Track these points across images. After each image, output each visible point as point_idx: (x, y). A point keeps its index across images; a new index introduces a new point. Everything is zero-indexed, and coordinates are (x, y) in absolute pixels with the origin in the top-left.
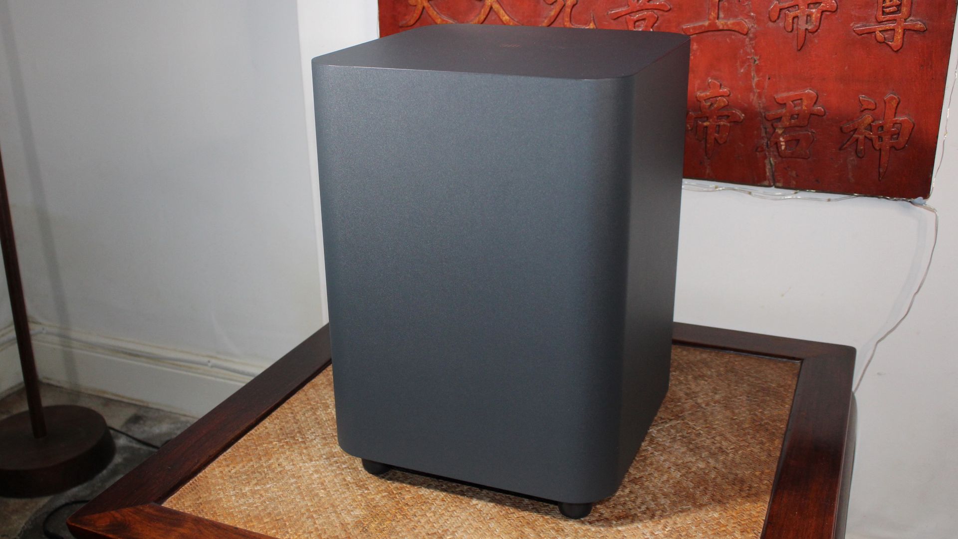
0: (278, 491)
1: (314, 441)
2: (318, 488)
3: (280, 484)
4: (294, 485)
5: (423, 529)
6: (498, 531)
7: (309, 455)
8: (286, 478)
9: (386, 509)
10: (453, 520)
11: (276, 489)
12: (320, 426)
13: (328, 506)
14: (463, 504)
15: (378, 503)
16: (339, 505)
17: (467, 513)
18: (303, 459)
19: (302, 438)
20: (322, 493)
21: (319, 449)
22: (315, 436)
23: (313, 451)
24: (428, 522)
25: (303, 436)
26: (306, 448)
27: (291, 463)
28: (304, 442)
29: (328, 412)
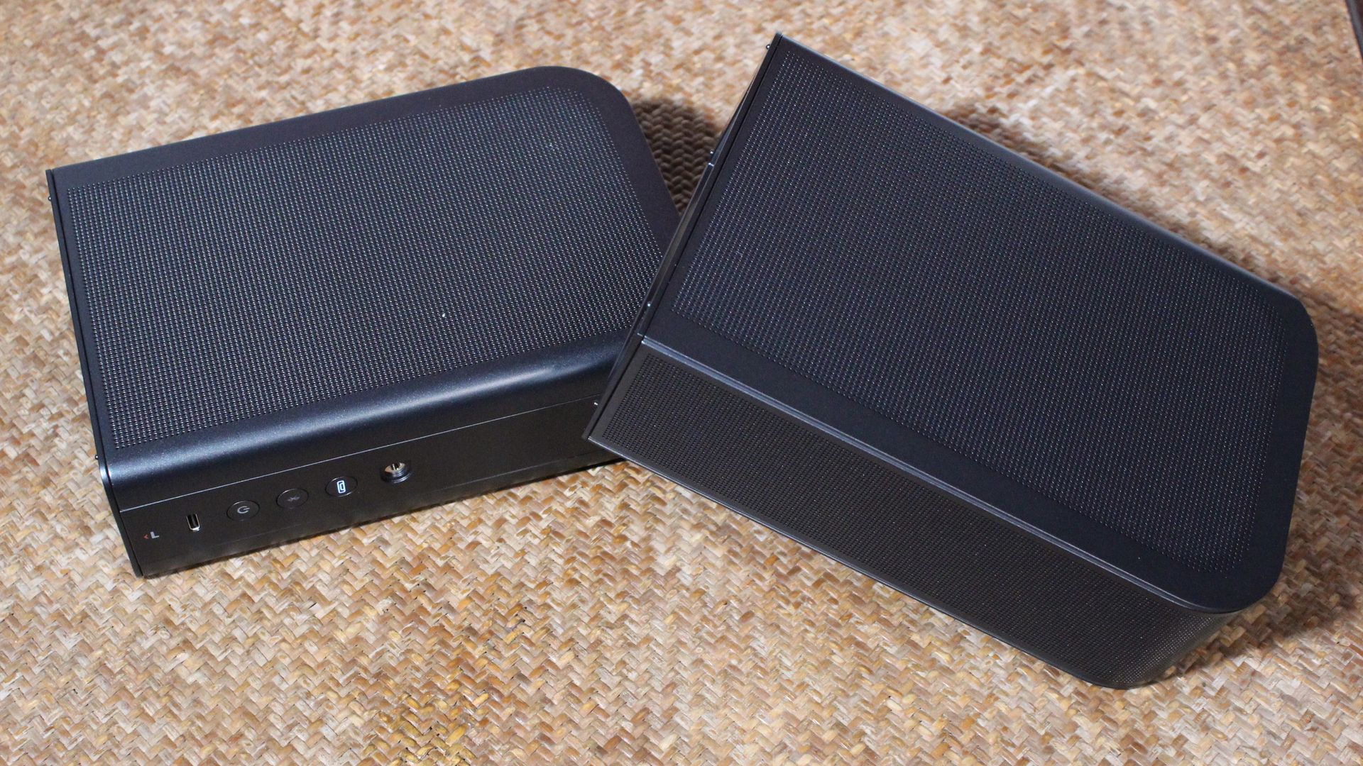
0: (46, 709)
1: (56, 440)
2: (164, 649)
3: (37, 670)
4: (83, 662)
5: (574, 733)
6: (788, 663)
7: (68, 509)
8: (42, 639)
9: (419, 675)
10: (639, 662)
11: (34, 703)
12: (46, 370)
13: (238, 726)
14: (636, 578)
15: (380, 655)
16: (268, 710)
17: (665, 615)
18: (57, 536)
19: (15, 442)
20: (187, 666)
21: (88, 471)
22: (52, 418)
23: (71, 486)
24: (573, 693)
25: (15, 433)
26: (46, 482)
27: (29, 568)
28: (27, 458)
29: (44, 300)
